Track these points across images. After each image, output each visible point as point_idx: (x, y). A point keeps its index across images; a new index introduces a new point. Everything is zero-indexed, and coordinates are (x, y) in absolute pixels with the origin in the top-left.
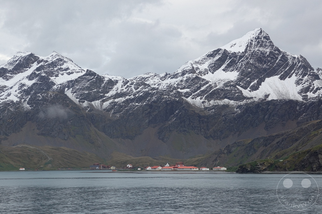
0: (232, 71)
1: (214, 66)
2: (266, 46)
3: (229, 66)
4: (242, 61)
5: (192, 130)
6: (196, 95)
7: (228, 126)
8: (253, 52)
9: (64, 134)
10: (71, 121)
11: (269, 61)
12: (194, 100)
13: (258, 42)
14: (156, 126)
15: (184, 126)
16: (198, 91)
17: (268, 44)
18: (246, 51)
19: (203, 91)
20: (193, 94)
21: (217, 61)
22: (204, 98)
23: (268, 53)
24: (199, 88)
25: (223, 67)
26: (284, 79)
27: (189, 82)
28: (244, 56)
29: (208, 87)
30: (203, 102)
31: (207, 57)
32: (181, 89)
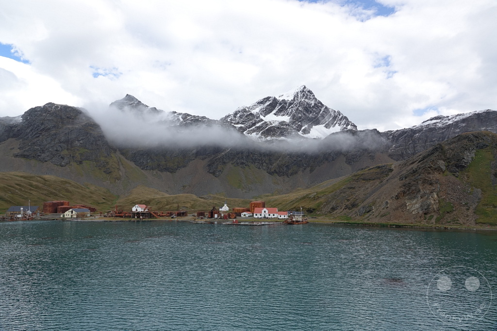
0: (283, 115)
1: (266, 110)
2: (310, 98)
3: (280, 111)
4: (292, 107)
5: (252, 163)
6: (251, 130)
7: (295, 161)
8: (301, 102)
9: (62, 157)
10: (81, 142)
11: (314, 111)
12: (250, 135)
13: (304, 95)
14: (205, 158)
15: (242, 158)
16: (254, 127)
17: (311, 97)
18: (294, 99)
19: (258, 128)
20: (248, 130)
21: (268, 106)
22: (260, 134)
23: (313, 105)
24: (254, 124)
25: (274, 111)
26: (329, 128)
27: (244, 118)
28: (293, 103)
29: (263, 123)
30: (260, 137)
31: (258, 104)
32: (235, 124)
